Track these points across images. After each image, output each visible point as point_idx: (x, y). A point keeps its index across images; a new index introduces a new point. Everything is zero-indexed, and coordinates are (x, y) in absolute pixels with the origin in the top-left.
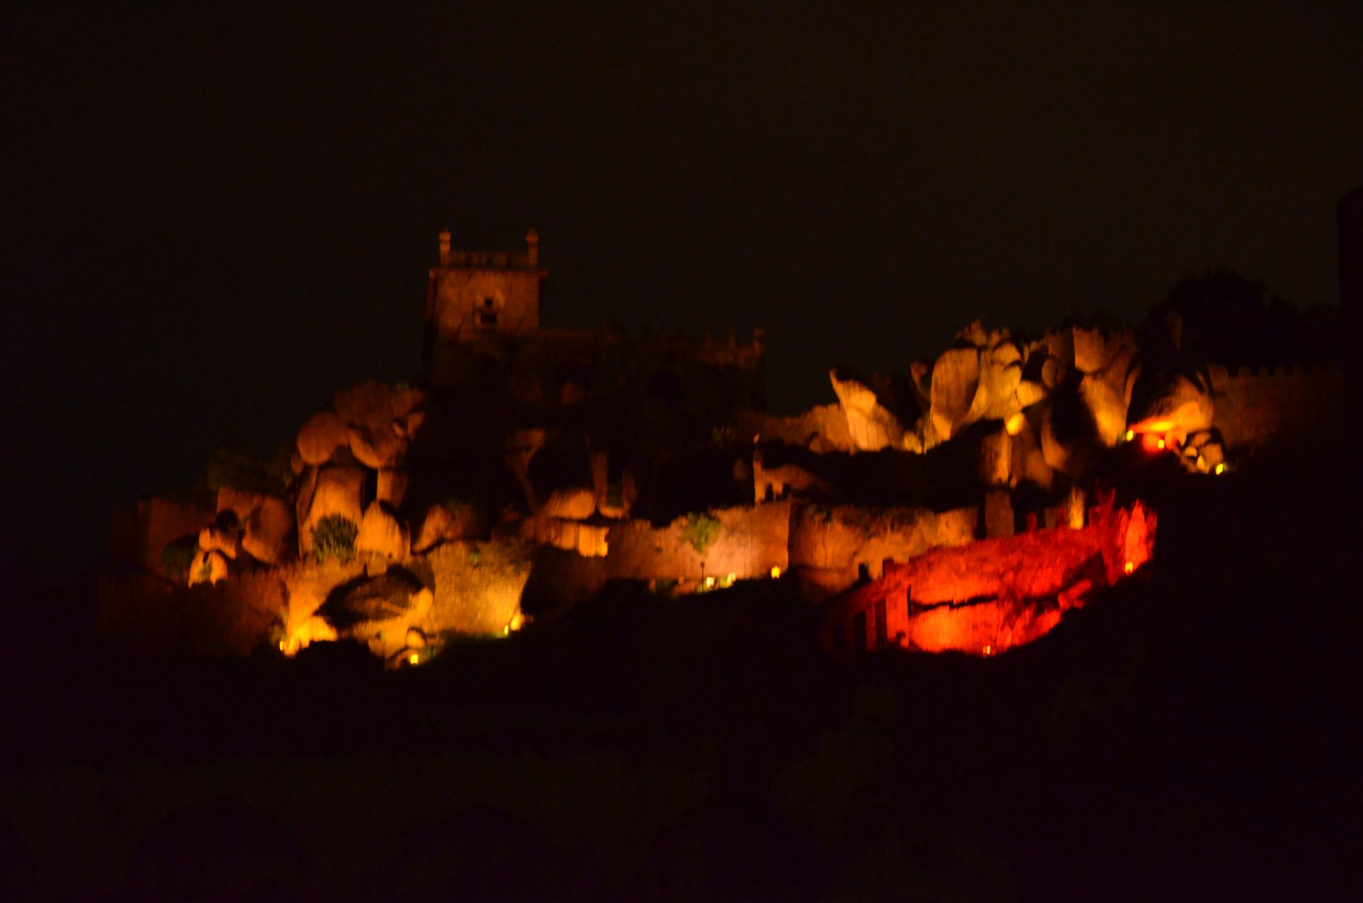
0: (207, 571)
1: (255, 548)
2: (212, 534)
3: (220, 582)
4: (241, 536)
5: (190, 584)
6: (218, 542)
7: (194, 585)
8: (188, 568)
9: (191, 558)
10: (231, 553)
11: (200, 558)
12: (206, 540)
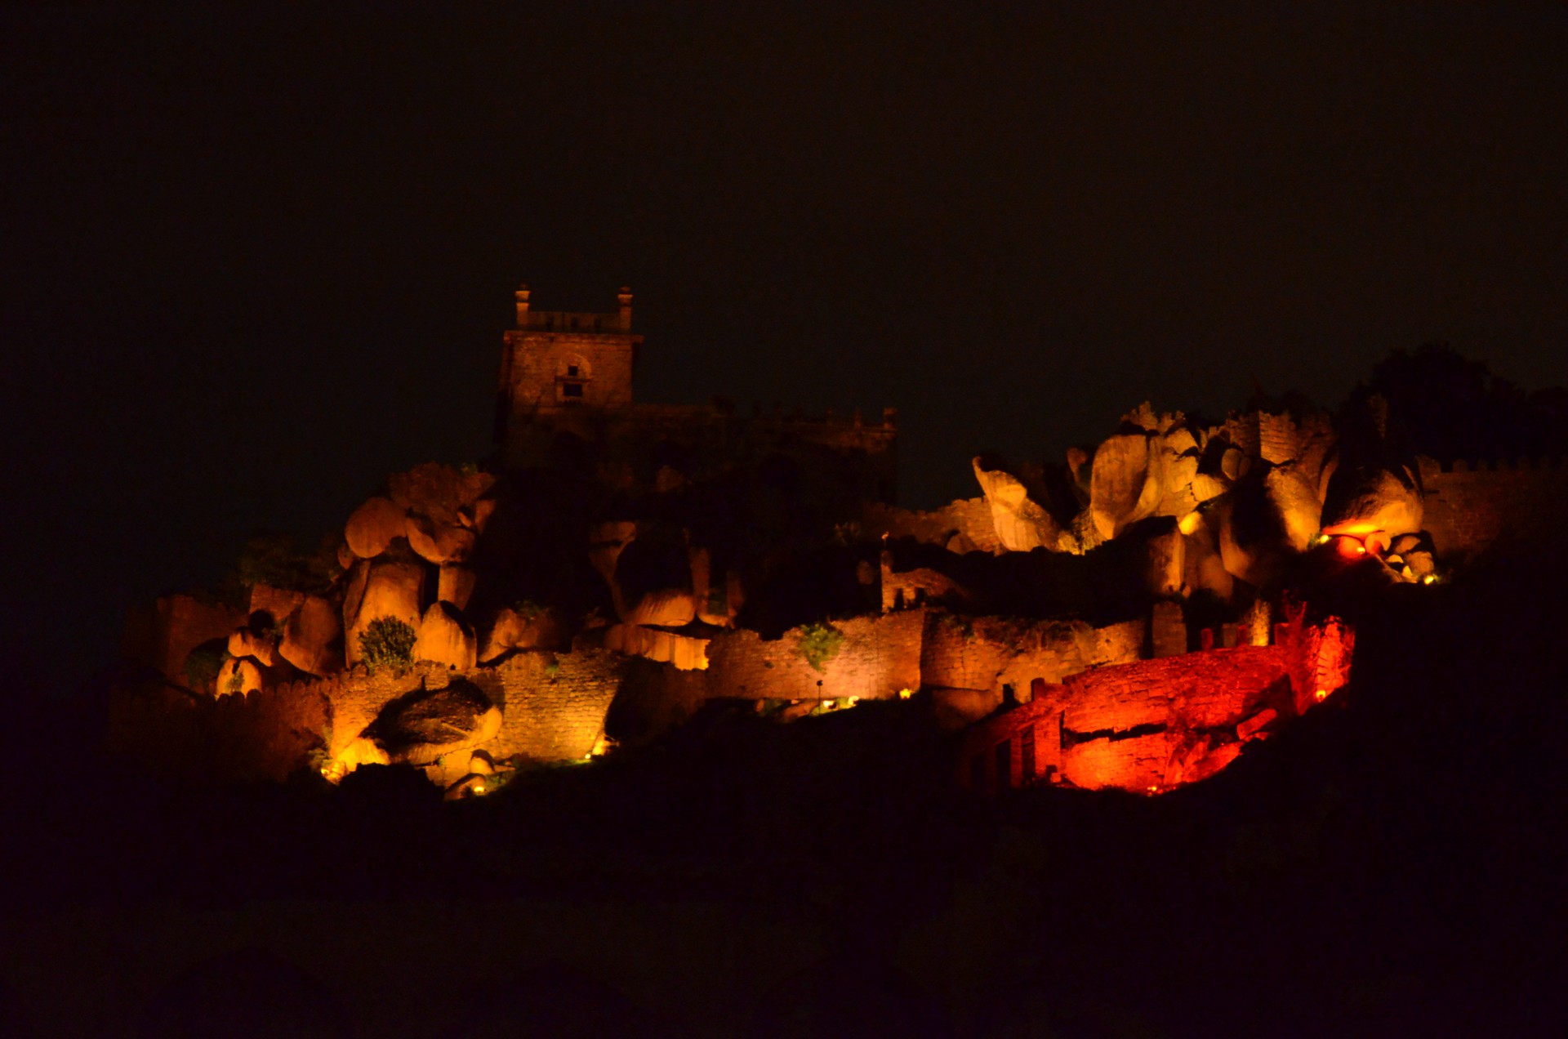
0: (237, 682)
1: (294, 656)
2: (244, 640)
3: (252, 693)
4: (278, 640)
5: (217, 697)
6: (251, 650)
7: (223, 696)
8: (215, 678)
9: (220, 666)
10: (267, 662)
11: (229, 666)
12: (236, 647)
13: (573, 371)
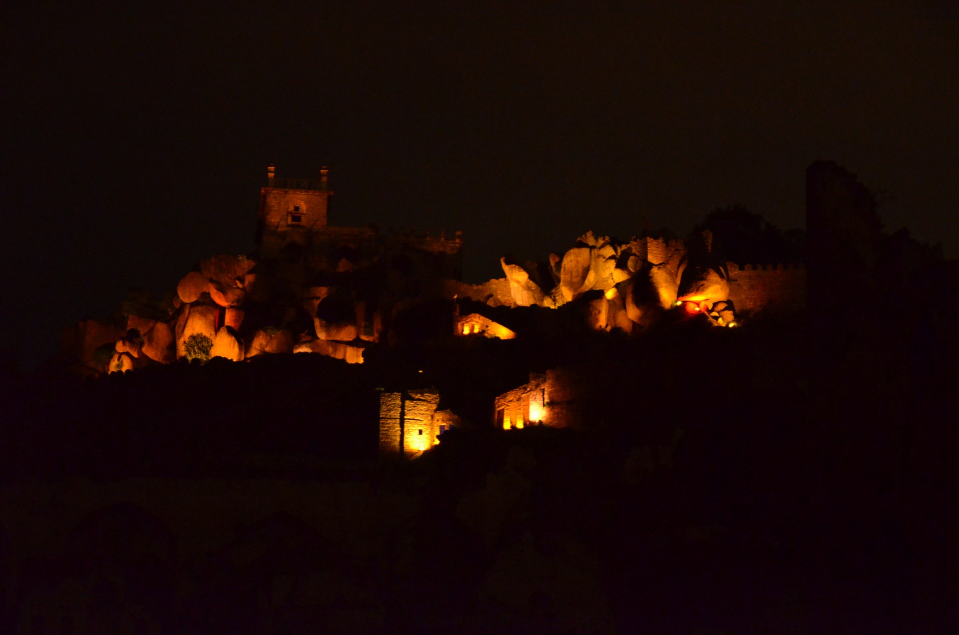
0: (120, 365)
1: (150, 352)
2: (124, 344)
4: (141, 344)
5: (109, 373)
6: (127, 349)
7: (113, 372)
8: (108, 364)
10: (135, 355)
11: (116, 357)
12: (120, 347)
13: (297, 209)
